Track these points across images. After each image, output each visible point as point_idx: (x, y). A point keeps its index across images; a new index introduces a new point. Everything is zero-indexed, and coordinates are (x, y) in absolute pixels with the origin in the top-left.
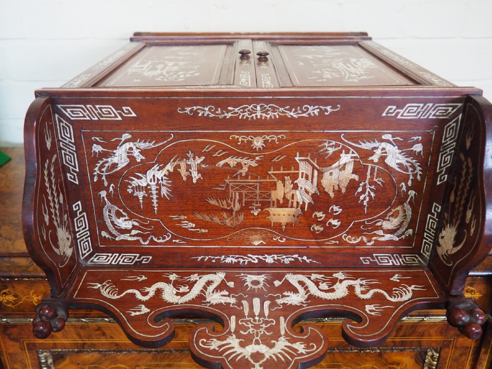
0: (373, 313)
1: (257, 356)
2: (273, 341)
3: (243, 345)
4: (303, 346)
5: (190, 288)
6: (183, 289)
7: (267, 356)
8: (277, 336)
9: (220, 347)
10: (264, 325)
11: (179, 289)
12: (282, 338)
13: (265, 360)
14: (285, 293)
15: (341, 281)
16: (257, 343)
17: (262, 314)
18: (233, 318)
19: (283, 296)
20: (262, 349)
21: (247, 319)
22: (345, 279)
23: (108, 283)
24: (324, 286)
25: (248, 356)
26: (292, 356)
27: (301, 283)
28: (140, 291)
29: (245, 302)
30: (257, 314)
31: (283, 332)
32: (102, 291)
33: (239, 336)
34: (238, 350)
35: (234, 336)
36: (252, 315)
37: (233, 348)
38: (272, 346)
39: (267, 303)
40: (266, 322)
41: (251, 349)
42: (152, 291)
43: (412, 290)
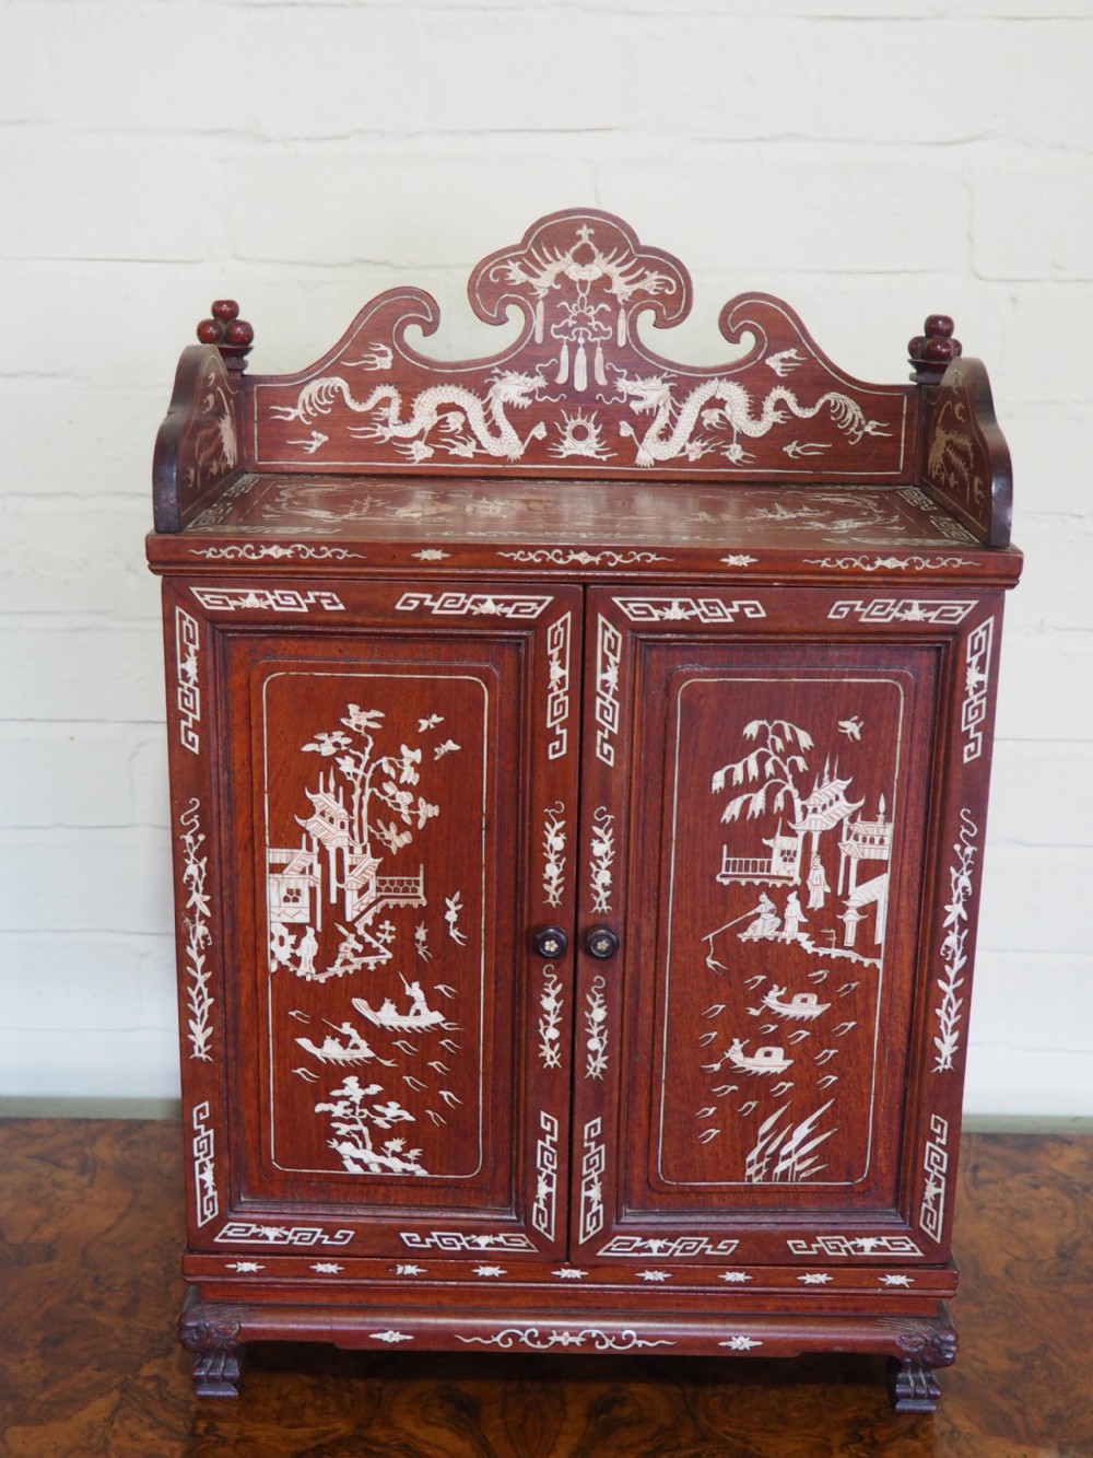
0: (383, 348)
1: (584, 257)
2: (558, 287)
3: (606, 281)
4: (511, 276)
5: (700, 420)
6: (712, 417)
7: (569, 256)
8: (552, 298)
9: (643, 277)
10: (571, 322)
11: (721, 416)
12: (542, 293)
13: (573, 249)
14: (527, 402)
15: (419, 437)
16: (583, 283)
17: (573, 348)
18: (621, 342)
19: (530, 395)
20: (576, 272)
21: (598, 339)
22: (411, 440)
23: (853, 437)
24: (455, 421)
25: (599, 256)
26: (529, 256)
27: (495, 431)
28: (791, 413)
29: (602, 380)
30: (581, 351)
31: (540, 306)
32: (860, 415)
33: (612, 299)
34: (614, 270)
35: (620, 300)
36: (590, 349)
37: (623, 274)
38: (561, 277)
39: (562, 379)
40: (566, 330)
41: (592, 272)
42: (771, 417)
43: (294, 406)
